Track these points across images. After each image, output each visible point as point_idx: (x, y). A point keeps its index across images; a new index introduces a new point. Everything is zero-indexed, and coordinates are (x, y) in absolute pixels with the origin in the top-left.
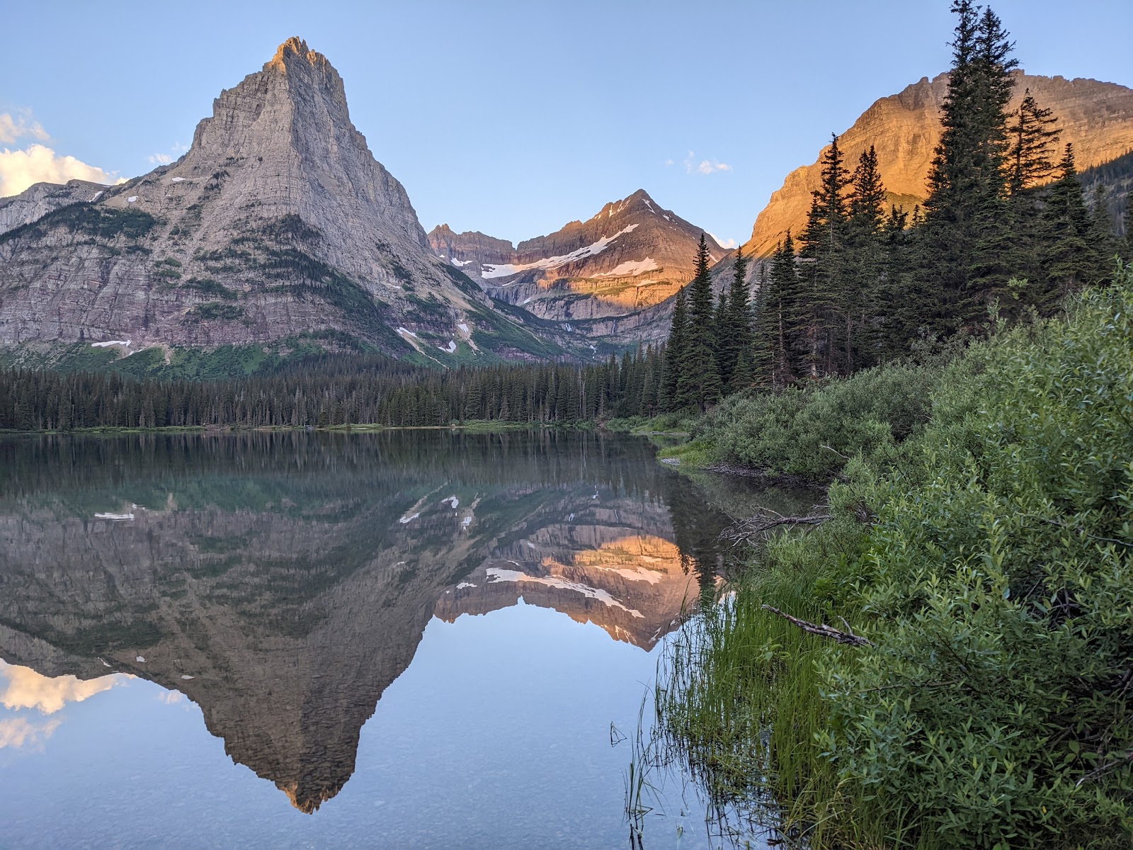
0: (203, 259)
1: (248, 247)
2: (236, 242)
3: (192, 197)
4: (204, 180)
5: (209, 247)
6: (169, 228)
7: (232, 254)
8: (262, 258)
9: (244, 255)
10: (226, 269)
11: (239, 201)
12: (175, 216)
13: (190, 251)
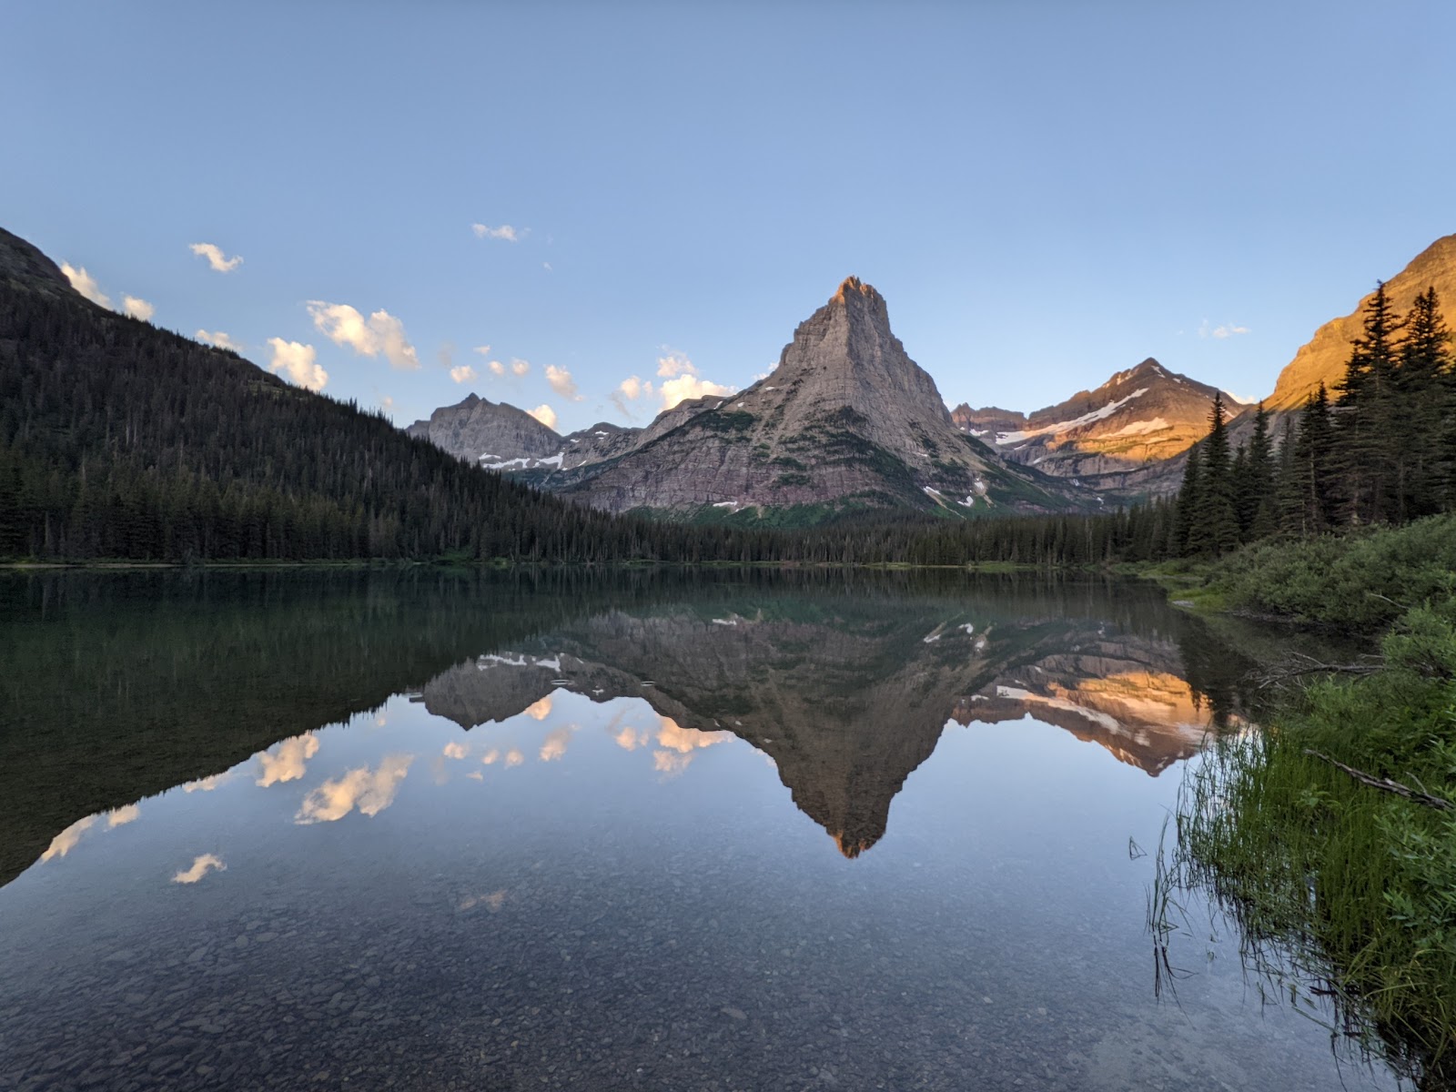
0: (785, 443)
1: (815, 432)
2: (807, 429)
3: (778, 400)
4: (787, 387)
5: (789, 434)
6: (763, 423)
7: (804, 438)
8: (824, 440)
9: (812, 439)
10: (800, 449)
11: (810, 400)
12: (767, 414)
13: (776, 438)
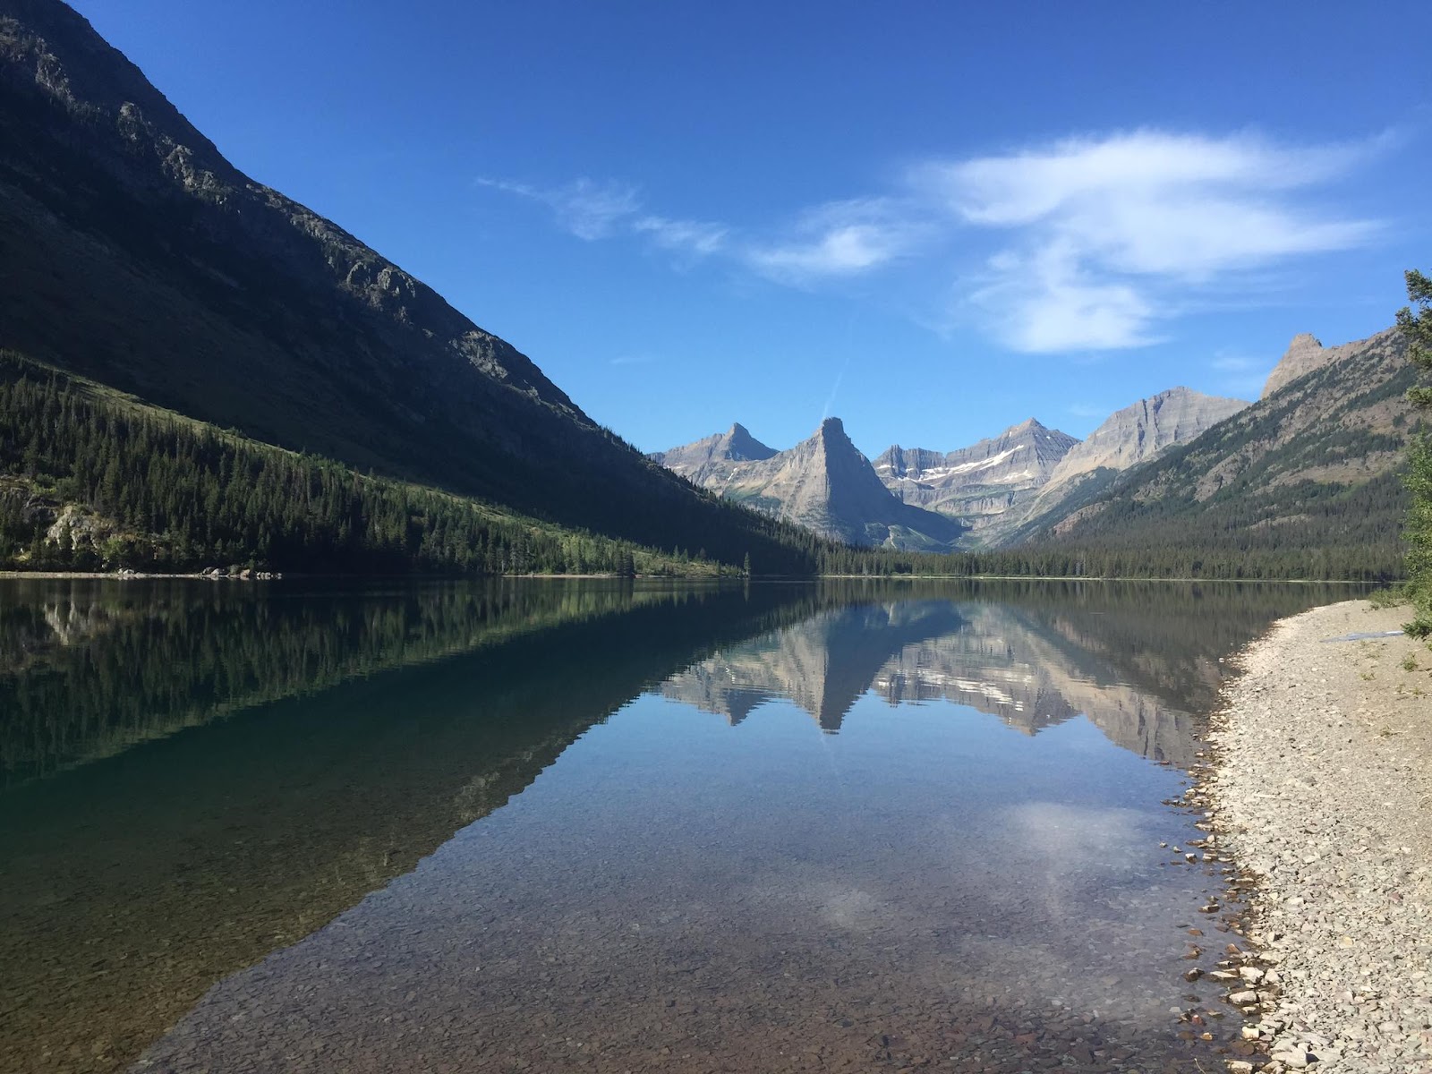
0: (799, 517)
1: (814, 513)
2: (810, 510)
3: (792, 490)
4: (795, 483)
5: (800, 513)
6: (786, 504)
7: (808, 515)
8: (819, 517)
9: (812, 516)
10: (807, 521)
11: (810, 494)
12: (787, 499)
13: (794, 513)
